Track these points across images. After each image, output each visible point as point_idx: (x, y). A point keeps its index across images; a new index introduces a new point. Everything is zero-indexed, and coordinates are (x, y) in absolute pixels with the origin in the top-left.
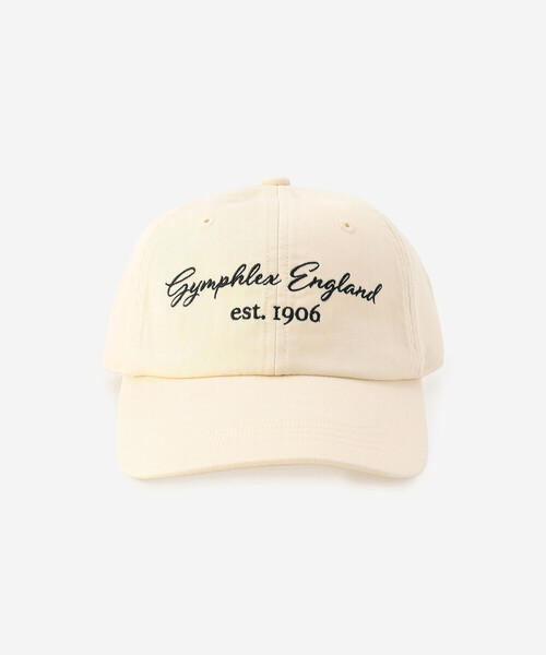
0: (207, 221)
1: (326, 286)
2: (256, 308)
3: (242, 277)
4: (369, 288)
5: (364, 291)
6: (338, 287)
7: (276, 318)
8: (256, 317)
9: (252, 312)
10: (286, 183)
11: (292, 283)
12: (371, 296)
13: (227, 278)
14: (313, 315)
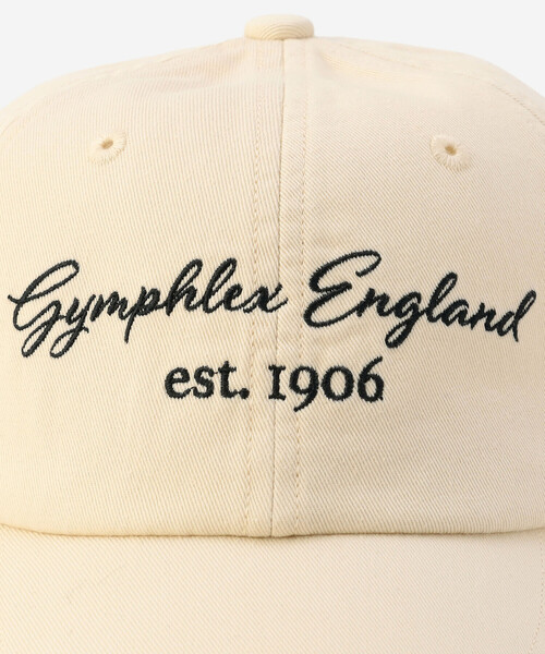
0: (107, 145)
1: (398, 310)
2: (226, 370)
3: (192, 292)
4: (504, 305)
5: (492, 313)
6: (429, 311)
7: (276, 394)
8: (226, 393)
9: (217, 380)
10: (303, 32)
11: (314, 307)
12: (506, 325)
13: (156, 293)
14: (366, 383)
